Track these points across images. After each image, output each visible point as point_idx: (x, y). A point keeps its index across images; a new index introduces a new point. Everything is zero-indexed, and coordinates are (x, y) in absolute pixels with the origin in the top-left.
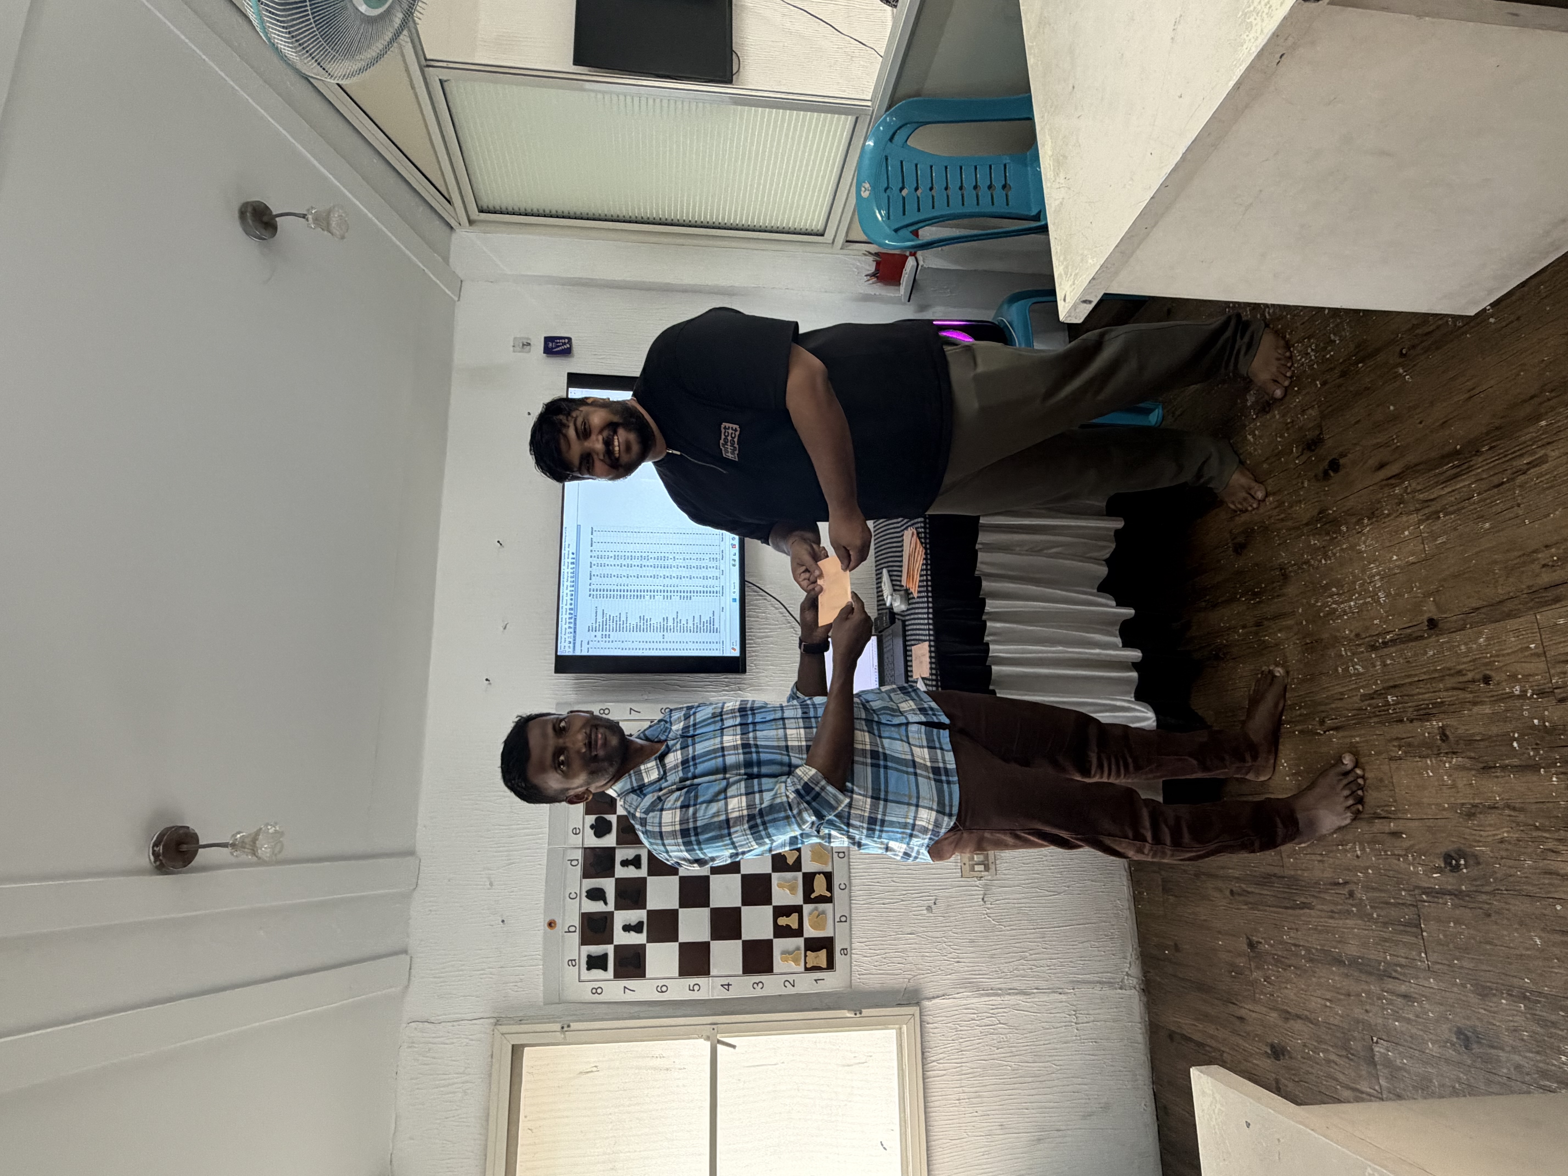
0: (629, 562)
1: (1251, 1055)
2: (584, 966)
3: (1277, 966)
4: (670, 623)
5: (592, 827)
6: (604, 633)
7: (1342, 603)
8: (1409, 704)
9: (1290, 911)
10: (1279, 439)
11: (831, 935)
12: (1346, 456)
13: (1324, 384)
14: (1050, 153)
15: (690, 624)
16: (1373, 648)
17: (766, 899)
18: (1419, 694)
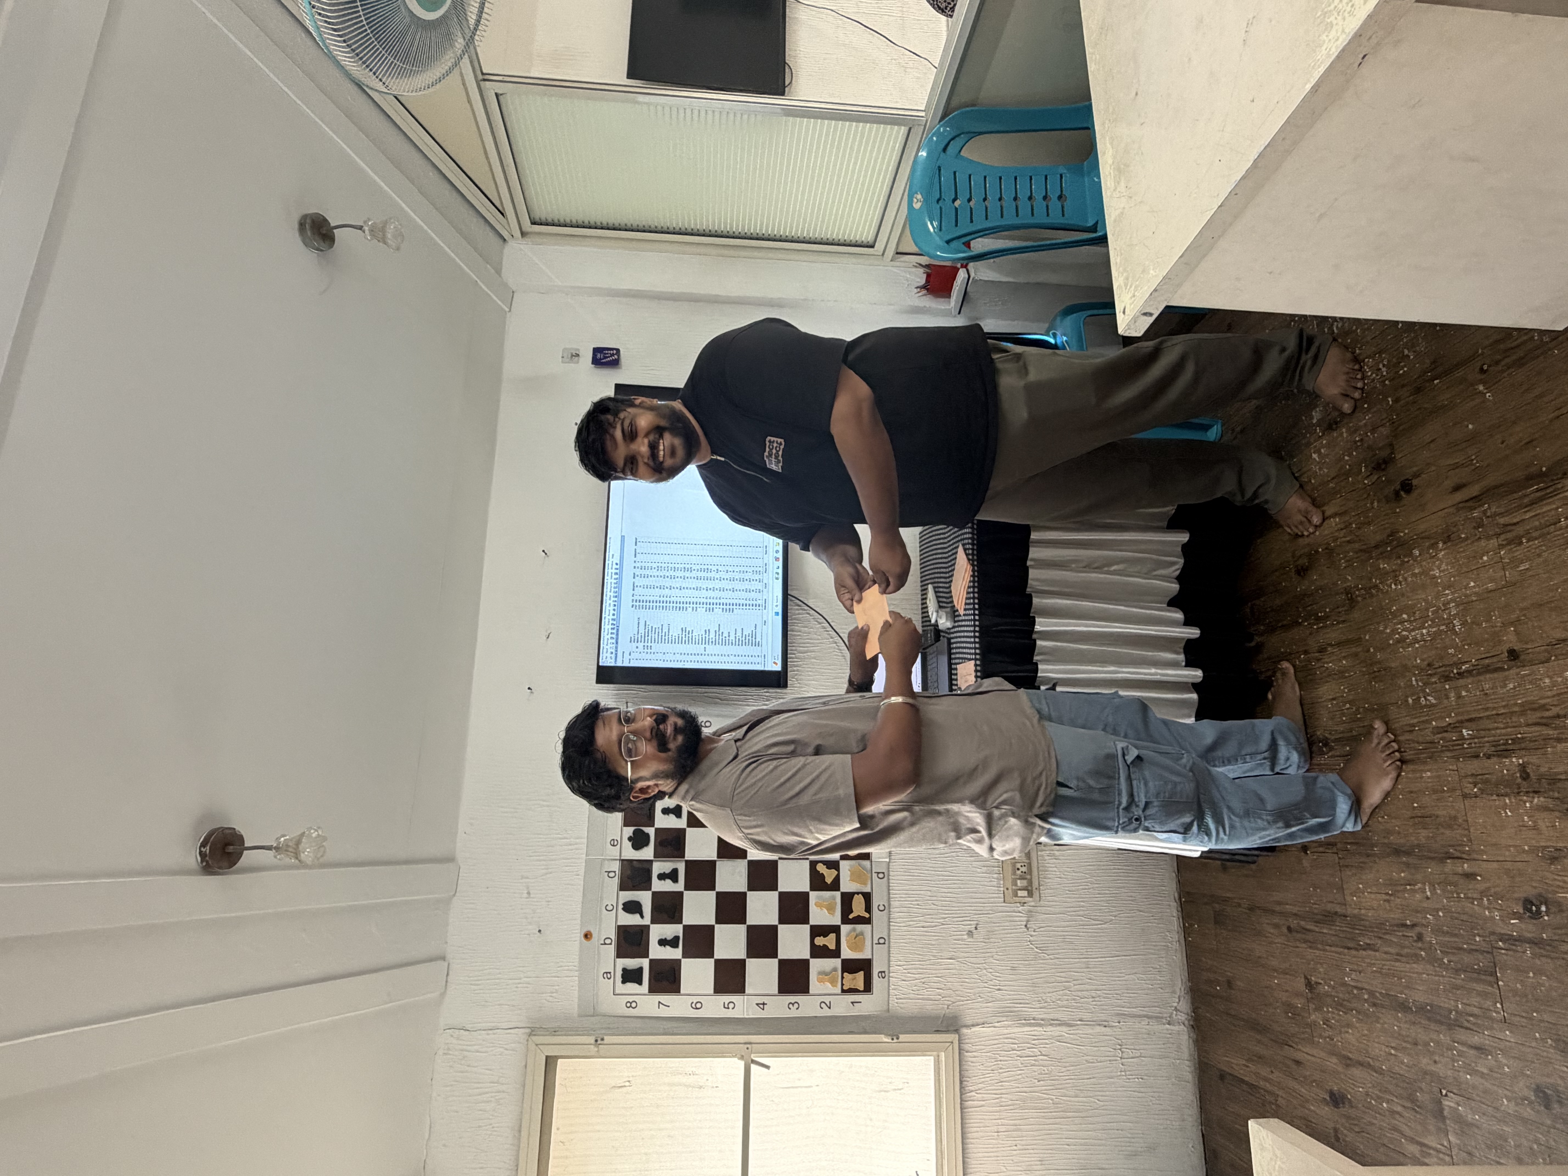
0: (672, 573)
1: (1307, 1101)
2: (619, 978)
3: (1337, 1009)
4: (712, 635)
5: (630, 839)
6: (646, 644)
7: (1413, 630)
8: (1486, 739)
9: (1354, 952)
10: (1346, 458)
11: (870, 957)
12: (1419, 476)
13: (1396, 401)
14: (1110, 161)
15: (732, 637)
16: (1447, 678)
17: (803, 918)
18: (1497, 728)
